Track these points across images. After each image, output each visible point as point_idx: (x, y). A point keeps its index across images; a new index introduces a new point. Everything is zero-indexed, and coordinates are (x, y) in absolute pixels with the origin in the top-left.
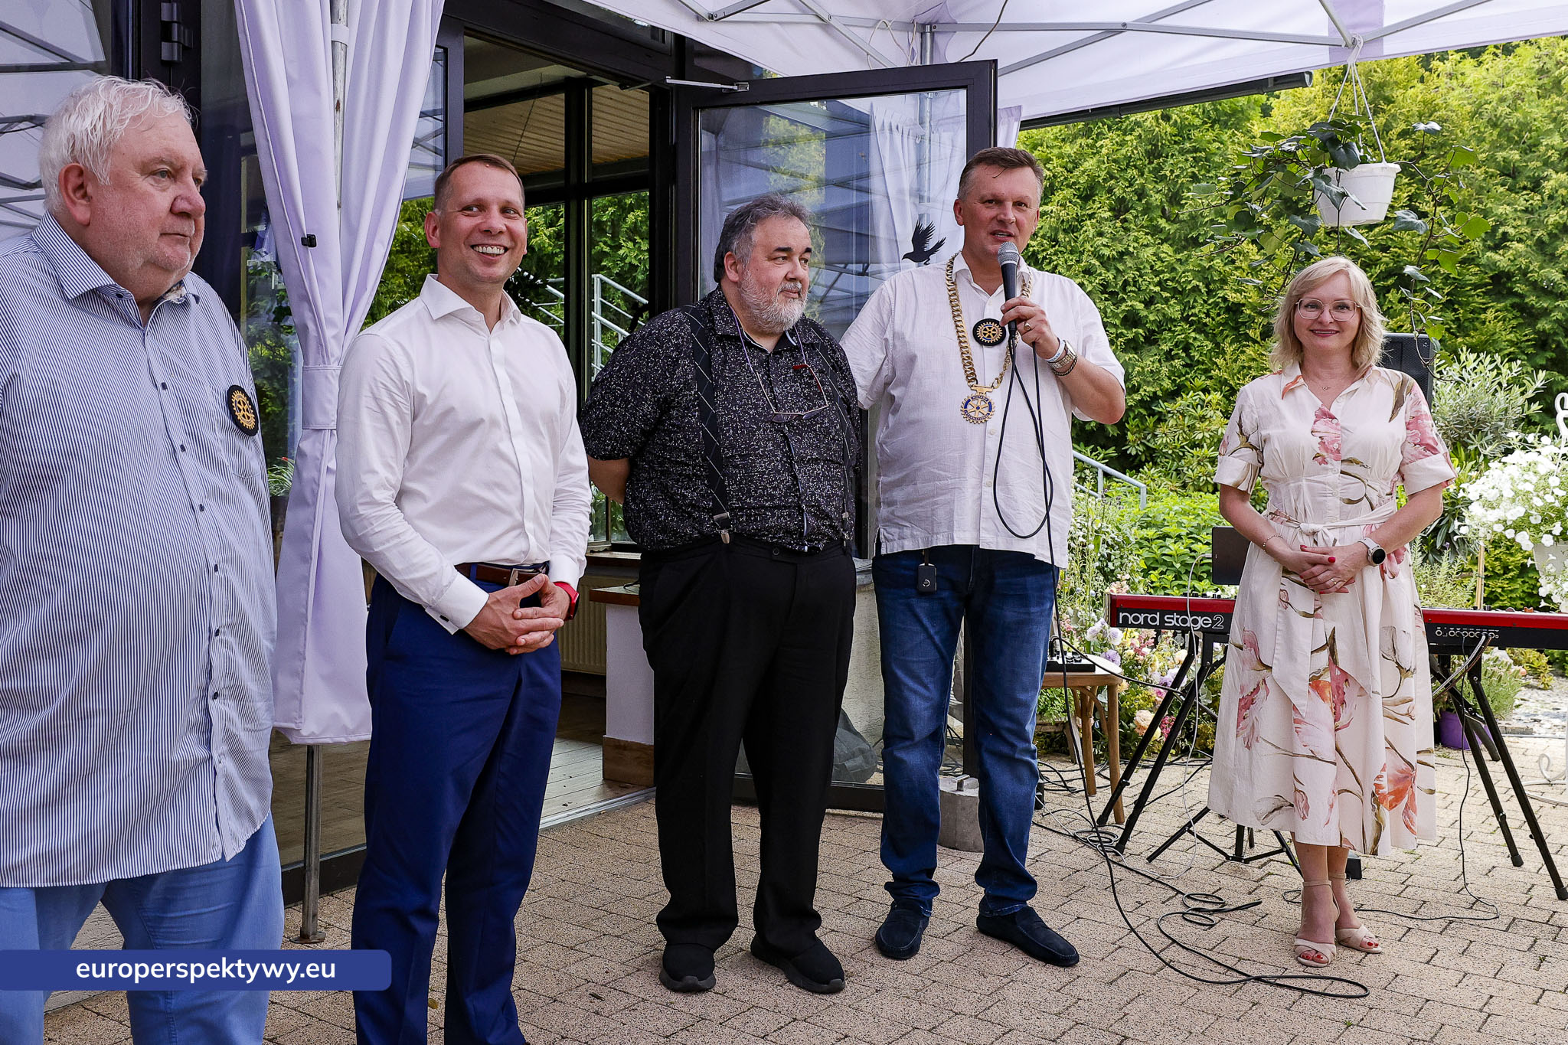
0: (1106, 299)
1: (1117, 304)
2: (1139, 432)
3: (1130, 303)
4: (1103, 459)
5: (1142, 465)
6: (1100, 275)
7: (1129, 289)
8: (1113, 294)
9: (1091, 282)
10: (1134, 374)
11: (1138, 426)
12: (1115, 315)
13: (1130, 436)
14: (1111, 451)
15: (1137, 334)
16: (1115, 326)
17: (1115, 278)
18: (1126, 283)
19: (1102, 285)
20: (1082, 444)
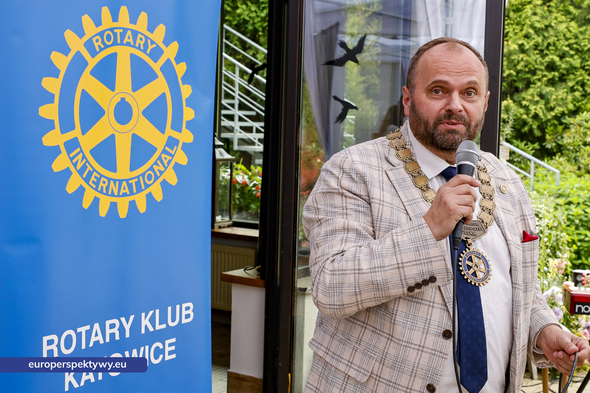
0: (537, 54)
1: (544, 56)
2: (553, 135)
3: (551, 57)
4: (532, 150)
5: (554, 154)
6: (534, 39)
7: (551, 48)
8: (542, 51)
9: (528, 43)
10: (552, 99)
11: (552, 131)
12: (542, 64)
13: (548, 137)
14: (537, 146)
15: (554, 76)
16: (542, 70)
17: (543, 41)
18: (549, 44)
19: (535, 45)
20: (519, 141)
